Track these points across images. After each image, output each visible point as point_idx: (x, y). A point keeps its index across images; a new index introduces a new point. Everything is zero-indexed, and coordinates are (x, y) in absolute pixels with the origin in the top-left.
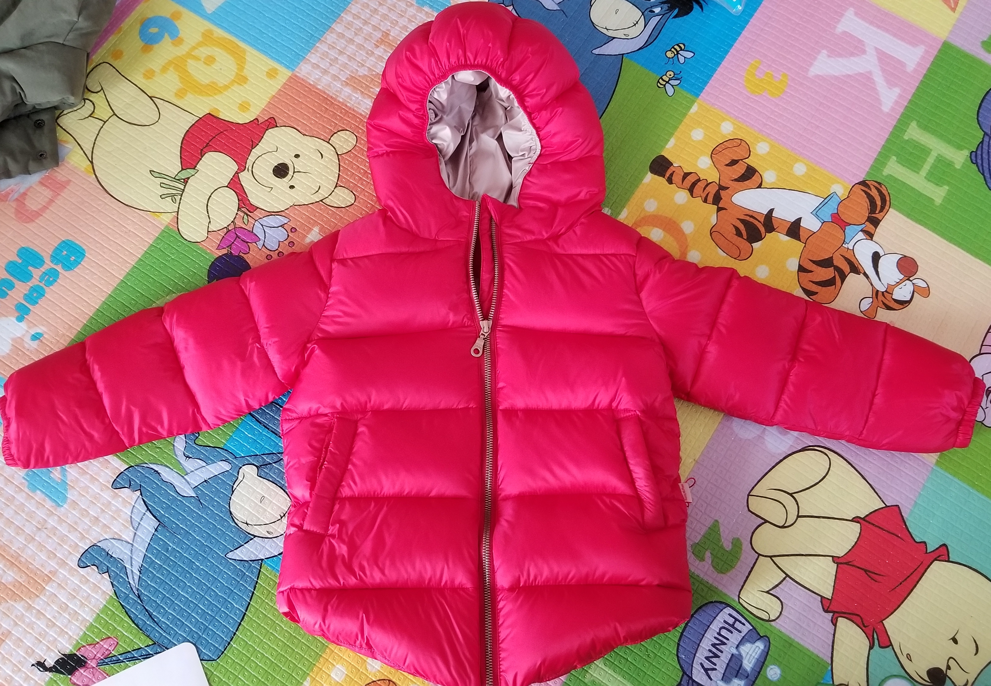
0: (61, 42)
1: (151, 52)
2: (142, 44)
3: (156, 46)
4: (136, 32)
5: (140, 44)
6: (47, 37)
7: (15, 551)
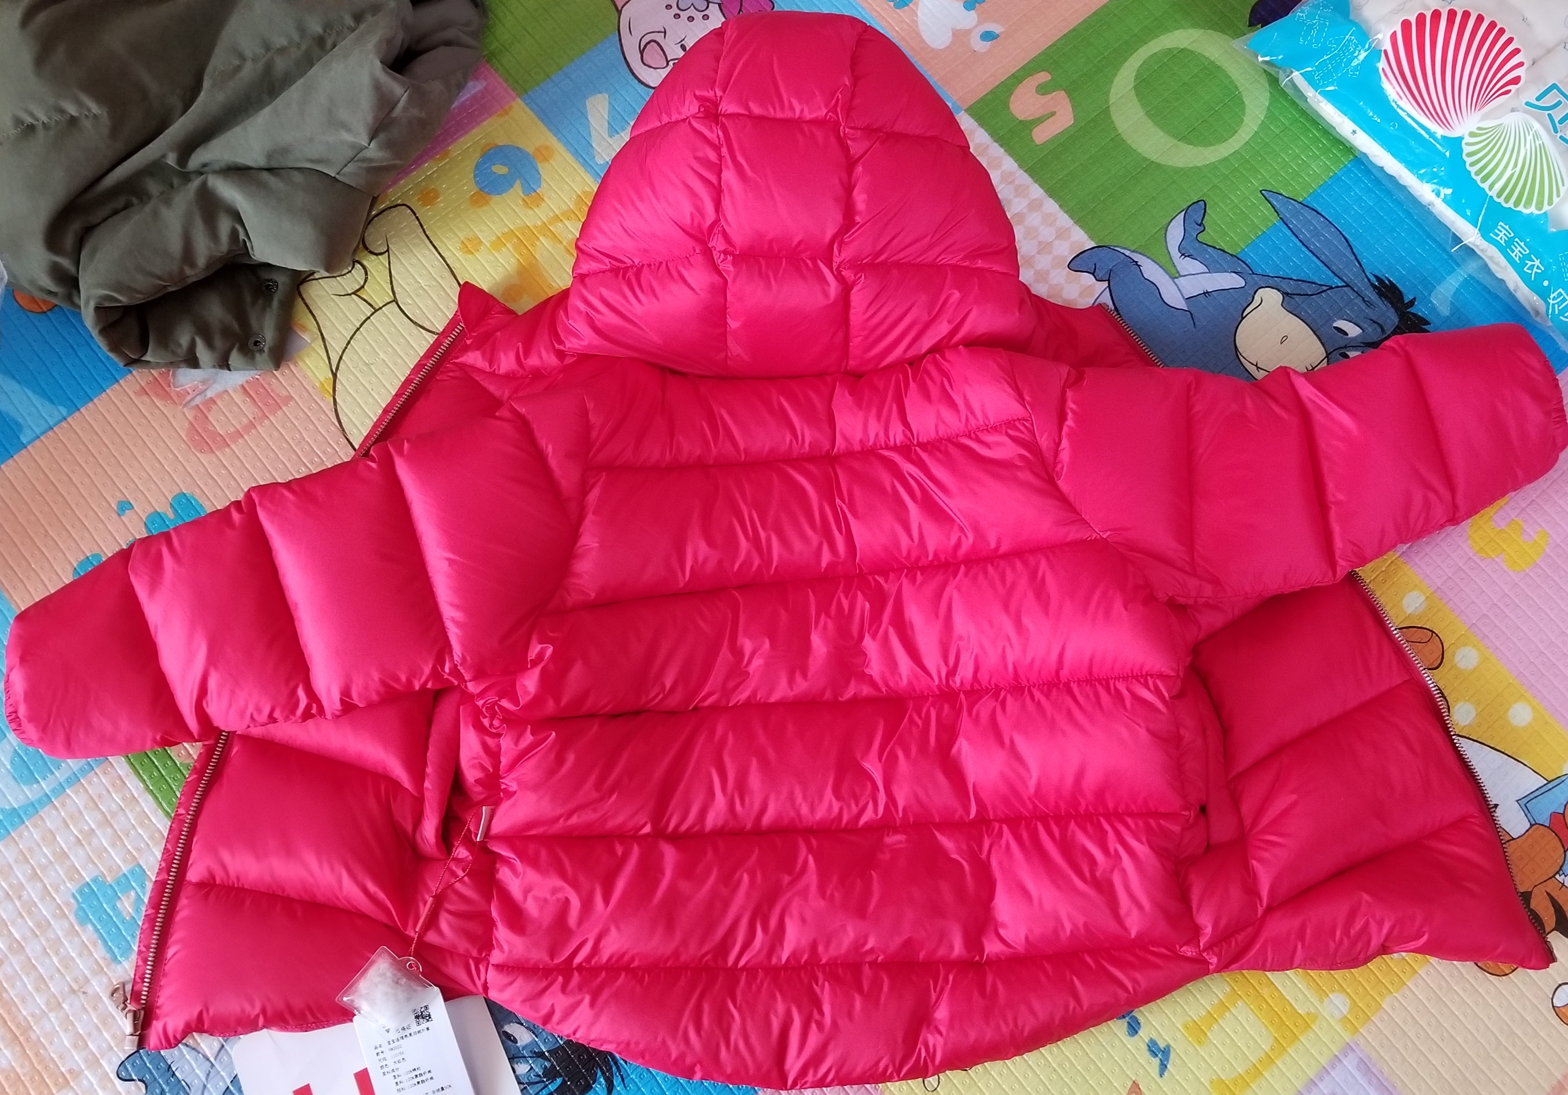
0: (333, 175)
1: (485, 208)
2: (474, 189)
3: (496, 198)
4: (469, 166)
5: (469, 187)
6: (312, 161)
7: (25, 1017)
